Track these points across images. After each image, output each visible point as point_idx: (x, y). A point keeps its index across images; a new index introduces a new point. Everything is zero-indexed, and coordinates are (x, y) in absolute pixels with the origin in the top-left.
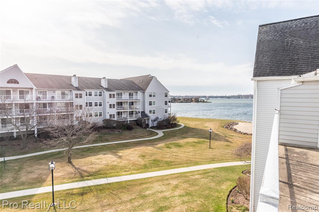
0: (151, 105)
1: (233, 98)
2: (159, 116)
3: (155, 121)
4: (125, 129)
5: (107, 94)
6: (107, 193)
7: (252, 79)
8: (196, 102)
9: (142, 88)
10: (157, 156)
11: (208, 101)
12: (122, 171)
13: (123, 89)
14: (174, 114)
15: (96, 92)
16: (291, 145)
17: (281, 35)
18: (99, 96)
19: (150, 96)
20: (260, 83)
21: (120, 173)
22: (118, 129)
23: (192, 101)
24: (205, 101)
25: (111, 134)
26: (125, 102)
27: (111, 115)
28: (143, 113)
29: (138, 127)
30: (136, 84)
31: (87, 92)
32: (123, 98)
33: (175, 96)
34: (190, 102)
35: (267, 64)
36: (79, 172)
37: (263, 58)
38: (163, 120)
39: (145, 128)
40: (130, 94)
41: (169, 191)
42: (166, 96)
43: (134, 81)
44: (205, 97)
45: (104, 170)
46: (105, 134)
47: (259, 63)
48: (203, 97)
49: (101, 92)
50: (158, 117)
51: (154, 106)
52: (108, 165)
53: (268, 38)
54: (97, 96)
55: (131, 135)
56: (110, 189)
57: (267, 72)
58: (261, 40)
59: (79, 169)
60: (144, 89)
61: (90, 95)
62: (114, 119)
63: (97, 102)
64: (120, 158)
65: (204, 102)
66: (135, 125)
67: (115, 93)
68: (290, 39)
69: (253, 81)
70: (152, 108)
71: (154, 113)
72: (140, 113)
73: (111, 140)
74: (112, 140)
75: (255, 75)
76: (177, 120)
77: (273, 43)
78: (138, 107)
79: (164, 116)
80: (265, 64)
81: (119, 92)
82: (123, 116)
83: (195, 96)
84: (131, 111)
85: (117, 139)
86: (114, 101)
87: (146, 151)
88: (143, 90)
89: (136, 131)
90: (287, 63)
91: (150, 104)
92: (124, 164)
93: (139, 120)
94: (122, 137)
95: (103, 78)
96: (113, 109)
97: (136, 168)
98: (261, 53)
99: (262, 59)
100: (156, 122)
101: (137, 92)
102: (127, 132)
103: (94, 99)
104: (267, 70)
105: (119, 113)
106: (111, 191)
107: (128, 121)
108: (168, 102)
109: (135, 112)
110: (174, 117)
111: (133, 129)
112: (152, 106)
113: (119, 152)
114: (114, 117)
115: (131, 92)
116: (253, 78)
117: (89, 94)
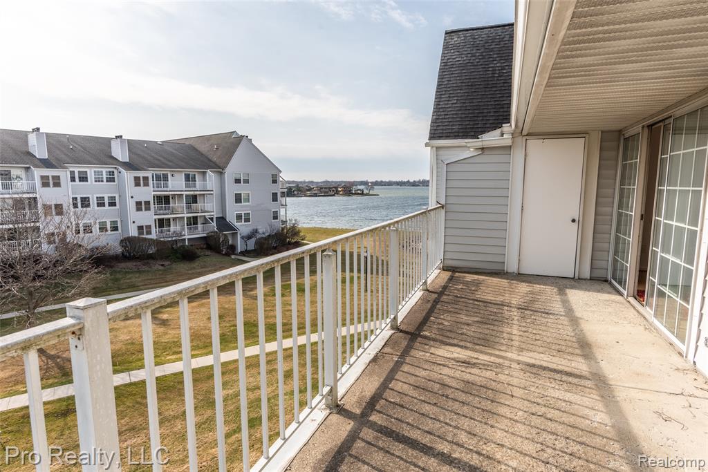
0: (241, 202)
1: (423, 186)
2: (259, 227)
3: (249, 237)
4: (178, 258)
5: (128, 176)
6: (128, 404)
7: (427, 145)
8: (345, 194)
9: (218, 162)
10: (249, 315)
11: (371, 192)
12: (167, 353)
13: (170, 164)
14: (293, 222)
15: (98, 172)
16: (463, 270)
17: (484, 54)
18: (107, 181)
19: (238, 181)
20: (441, 152)
21: (163, 358)
22: (162, 258)
23: (337, 193)
24: (365, 192)
25: (144, 272)
26: (175, 195)
27: (140, 228)
28: (222, 221)
29: (208, 253)
30: (202, 154)
31: (72, 173)
32: (170, 188)
33: (301, 182)
34: (334, 195)
35: (456, 114)
36: (57, 364)
37: (448, 101)
38: (269, 235)
39: (227, 255)
40: (187, 178)
41: (272, 385)
42: (275, 181)
43: (197, 146)
44: (365, 183)
45: (123, 355)
46: (126, 272)
47: (441, 110)
48: (362, 183)
49: (113, 172)
50: (256, 230)
51: (248, 204)
52: (133, 343)
53: (460, 59)
54: (102, 181)
55: (193, 271)
56: (135, 395)
57: (454, 131)
58: (447, 62)
59: (59, 357)
60: (221, 165)
61: (83, 178)
62: (149, 237)
63: (103, 197)
64: (164, 325)
65: (362, 194)
66: (202, 249)
67: (149, 174)
68: (498, 65)
69: (429, 148)
70: (242, 208)
71: (247, 220)
72: (215, 222)
73: (143, 285)
74: (146, 285)
75: (434, 136)
76: (302, 234)
77: (469, 71)
78: (209, 207)
79: (271, 226)
80: (453, 112)
81: (160, 171)
82: (172, 228)
83: (345, 182)
84: (193, 217)
85: (159, 283)
86: (147, 193)
87: (227, 306)
88: (220, 169)
89: (205, 262)
90: (490, 112)
91: (238, 199)
92: (173, 338)
93: (211, 236)
94: (169, 277)
95: (117, 137)
96: (147, 212)
97: (201, 344)
98: (445, 89)
99: (446, 102)
100: (253, 240)
101: (204, 173)
102: (182, 265)
103: (94, 189)
104: (456, 125)
105: (161, 223)
106: (139, 400)
107: (185, 239)
108: (279, 195)
109: (203, 218)
110: (294, 227)
111: (198, 257)
112: (243, 204)
113: (161, 312)
114: (149, 233)
115: (191, 172)
116: (428, 141)
117: (79, 178)
